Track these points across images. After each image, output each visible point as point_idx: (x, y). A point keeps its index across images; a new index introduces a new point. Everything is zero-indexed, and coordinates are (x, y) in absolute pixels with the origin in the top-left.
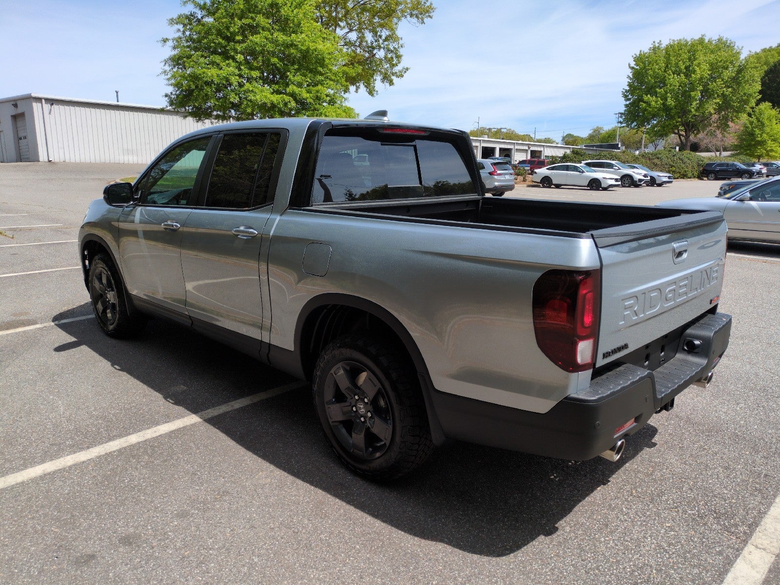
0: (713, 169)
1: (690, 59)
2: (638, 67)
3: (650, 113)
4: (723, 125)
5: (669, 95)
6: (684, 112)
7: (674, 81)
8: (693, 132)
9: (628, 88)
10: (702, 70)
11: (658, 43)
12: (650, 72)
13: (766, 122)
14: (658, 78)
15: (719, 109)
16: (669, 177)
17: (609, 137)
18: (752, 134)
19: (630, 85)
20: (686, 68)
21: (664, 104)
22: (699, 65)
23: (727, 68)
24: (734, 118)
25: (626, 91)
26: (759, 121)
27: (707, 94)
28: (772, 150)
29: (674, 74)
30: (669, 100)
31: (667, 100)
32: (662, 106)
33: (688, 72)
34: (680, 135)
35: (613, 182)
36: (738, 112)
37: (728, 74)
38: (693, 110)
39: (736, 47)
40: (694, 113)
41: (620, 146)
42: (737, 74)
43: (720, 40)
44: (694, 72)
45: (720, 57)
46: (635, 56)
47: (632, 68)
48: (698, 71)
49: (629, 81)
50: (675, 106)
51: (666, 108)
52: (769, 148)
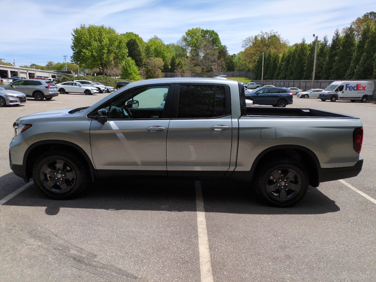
0: (121, 85)
1: (99, 35)
2: (76, 35)
3: (86, 58)
4: (116, 66)
5: (93, 50)
6: (101, 59)
7: (95, 44)
8: (105, 68)
9: (73, 45)
10: (106, 41)
11: (83, 25)
12: (83, 38)
13: (131, 66)
14: (87, 42)
15: (114, 59)
16: (114, 89)
17: (61, 67)
18: (126, 70)
19: (74, 43)
20: (99, 39)
21: (92, 54)
22: (104, 38)
23: (115, 41)
24: (121, 63)
25: (72, 46)
26: (128, 65)
27: (109, 52)
28: (135, 77)
29: (94, 41)
30: (94, 53)
31: (93, 53)
32: (91, 55)
33: (101, 41)
34: (100, 69)
35: (96, 91)
36: (121, 60)
37: (116, 44)
38: (105, 58)
39: (116, 32)
40: (105, 59)
41: (72, 72)
42: (119, 44)
43: (110, 28)
44: (103, 41)
45: (112, 36)
46: (74, 30)
47: (74, 35)
48: (105, 41)
49: (73, 41)
50: (97, 56)
51: (93, 56)
52: (134, 76)
